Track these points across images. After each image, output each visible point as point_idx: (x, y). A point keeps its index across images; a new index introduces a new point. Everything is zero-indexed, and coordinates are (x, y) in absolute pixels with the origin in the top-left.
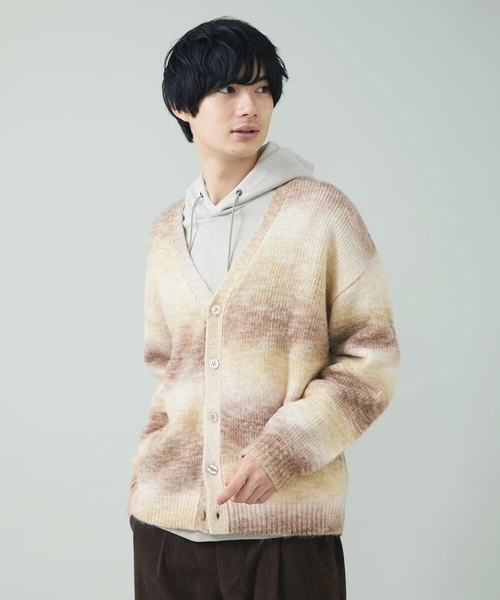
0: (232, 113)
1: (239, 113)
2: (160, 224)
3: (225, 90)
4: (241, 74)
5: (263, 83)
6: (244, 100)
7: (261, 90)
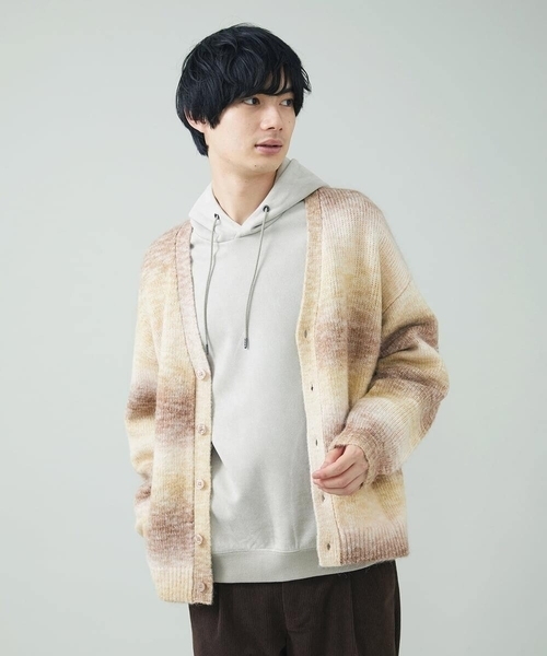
0: (257, 126)
1: (264, 126)
2: (157, 254)
3: (250, 102)
4: (268, 84)
5: (288, 96)
6: (271, 113)
7: (285, 103)
